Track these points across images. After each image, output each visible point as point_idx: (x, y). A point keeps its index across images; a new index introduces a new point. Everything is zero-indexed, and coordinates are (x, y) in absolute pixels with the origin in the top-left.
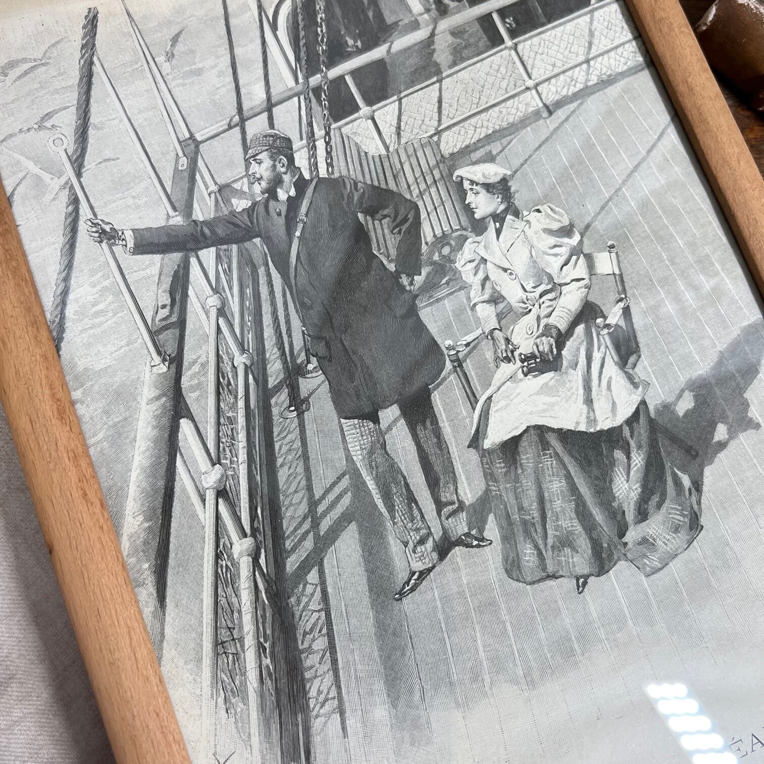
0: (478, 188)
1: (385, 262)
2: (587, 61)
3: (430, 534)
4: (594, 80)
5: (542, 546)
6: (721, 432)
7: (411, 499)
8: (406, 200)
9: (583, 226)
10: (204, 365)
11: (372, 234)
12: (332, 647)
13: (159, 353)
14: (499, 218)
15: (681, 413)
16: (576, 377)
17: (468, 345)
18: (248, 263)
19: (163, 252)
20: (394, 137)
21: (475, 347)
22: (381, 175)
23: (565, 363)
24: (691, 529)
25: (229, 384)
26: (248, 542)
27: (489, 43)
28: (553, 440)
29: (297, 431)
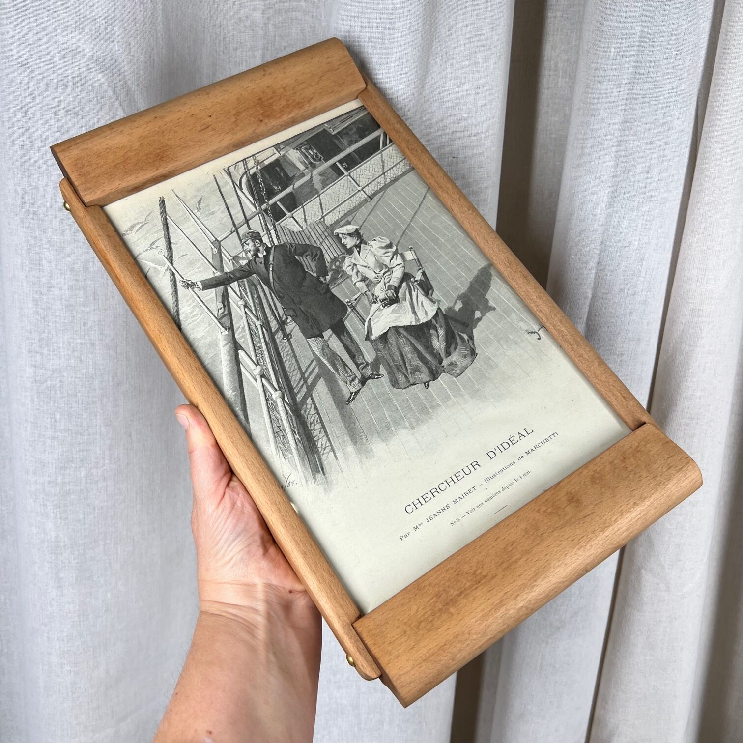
0: (346, 236)
1: (312, 273)
2: (384, 174)
3: (356, 377)
4: (388, 181)
5: (406, 374)
6: (478, 314)
7: (345, 365)
8: (315, 247)
9: (396, 242)
10: (243, 328)
11: (304, 264)
12: (323, 427)
13: (223, 327)
14: (358, 246)
15: (457, 310)
16: (407, 304)
17: (356, 300)
18: (252, 284)
19: (215, 287)
20: (304, 223)
21: (359, 300)
22: (302, 239)
23: (400, 299)
24: (472, 355)
25: (255, 333)
26: (279, 393)
27: (337, 176)
28: (402, 331)
29: (289, 347)
